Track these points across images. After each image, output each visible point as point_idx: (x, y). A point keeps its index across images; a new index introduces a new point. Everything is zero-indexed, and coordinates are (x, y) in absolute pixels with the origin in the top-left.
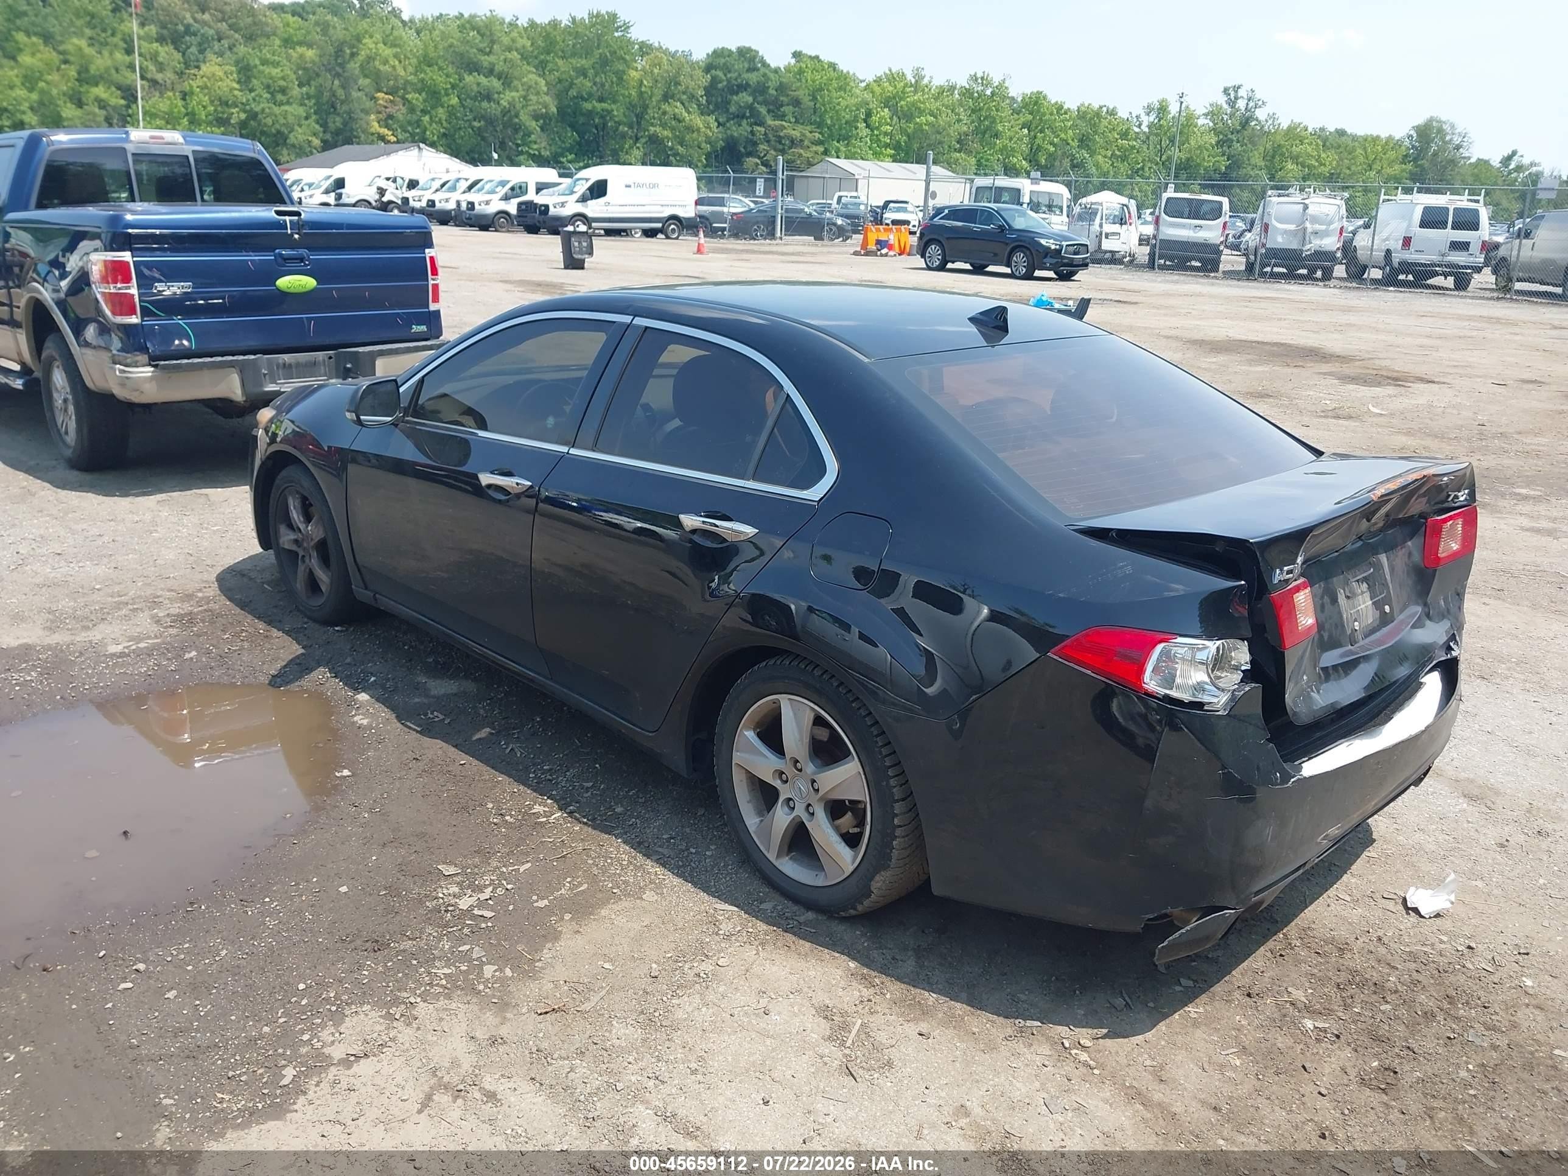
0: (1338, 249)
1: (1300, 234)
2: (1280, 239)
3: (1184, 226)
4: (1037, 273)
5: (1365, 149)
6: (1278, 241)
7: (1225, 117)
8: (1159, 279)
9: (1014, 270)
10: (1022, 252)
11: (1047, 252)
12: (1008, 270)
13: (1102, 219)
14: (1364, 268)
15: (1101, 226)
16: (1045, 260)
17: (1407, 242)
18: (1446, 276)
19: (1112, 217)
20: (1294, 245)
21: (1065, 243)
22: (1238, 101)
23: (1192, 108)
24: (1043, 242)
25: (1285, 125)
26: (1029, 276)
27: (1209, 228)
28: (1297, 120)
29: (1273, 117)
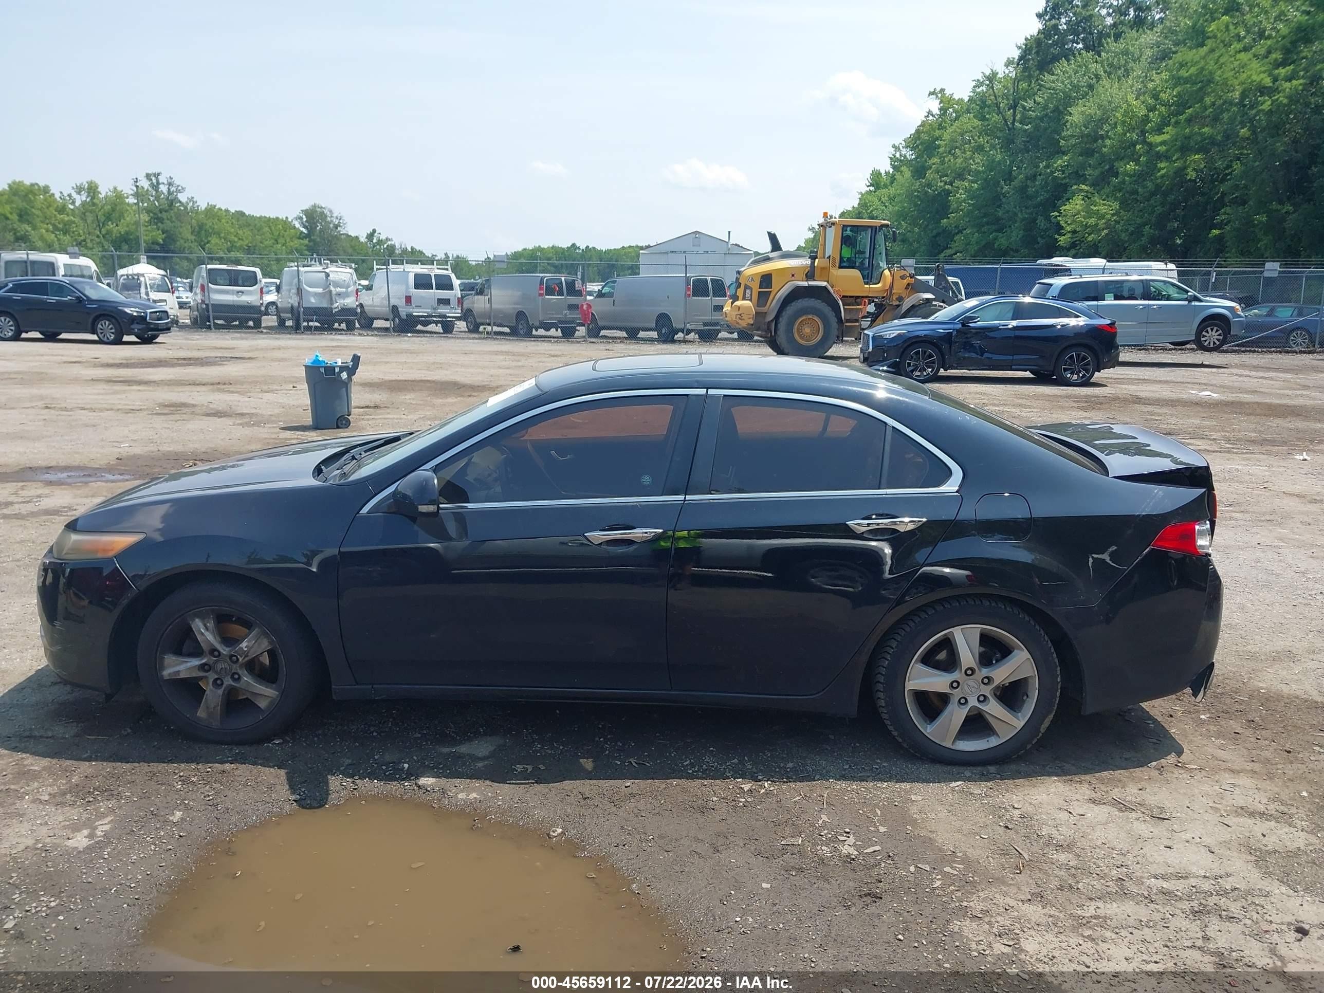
0: (357, 306)
1: (328, 296)
2: (313, 300)
3: (227, 292)
4: (126, 338)
5: (270, 227)
6: (313, 302)
7: (152, 199)
8: (227, 337)
9: (101, 336)
10: (108, 320)
11: (132, 319)
12: (95, 337)
13: (146, 288)
14: (371, 320)
15: (147, 294)
16: (132, 327)
17: (408, 299)
18: (436, 323)
19: (155, 287)
20: (325, 305)
21: (149, 311)
22: (161, 186)
23: (119, 189)
24: (128, 310)
25: (203, 206)
26: (118, 341)
27: (250, 293)
28: (212, 203)
29: (191, 199)
